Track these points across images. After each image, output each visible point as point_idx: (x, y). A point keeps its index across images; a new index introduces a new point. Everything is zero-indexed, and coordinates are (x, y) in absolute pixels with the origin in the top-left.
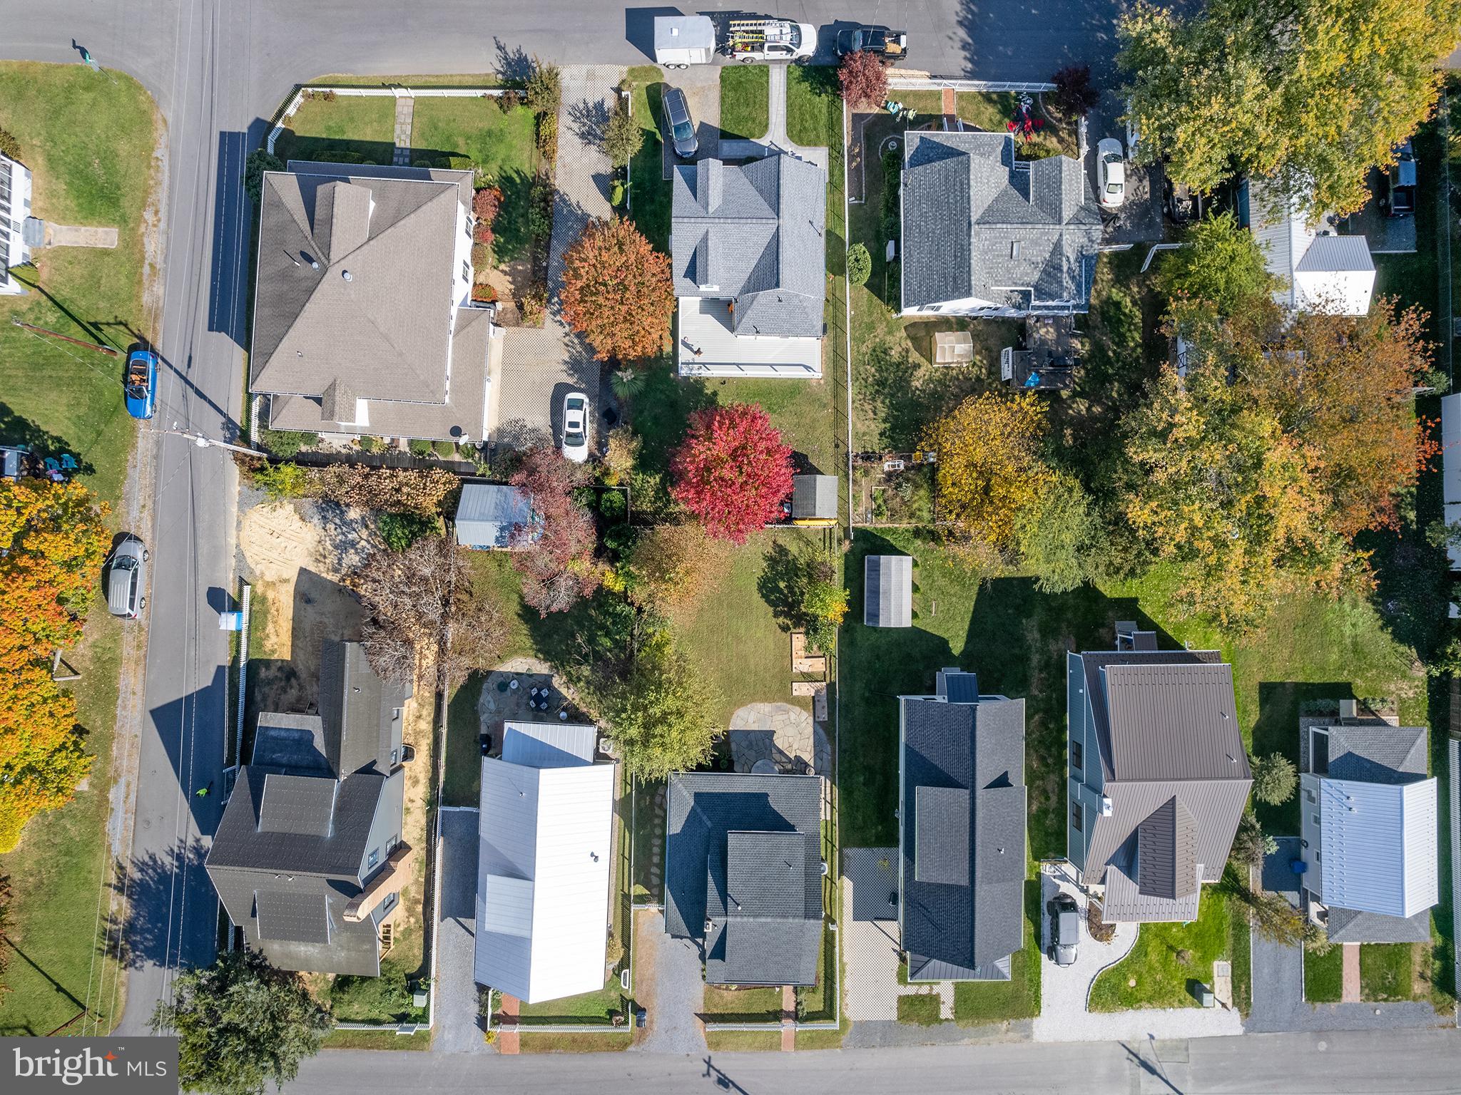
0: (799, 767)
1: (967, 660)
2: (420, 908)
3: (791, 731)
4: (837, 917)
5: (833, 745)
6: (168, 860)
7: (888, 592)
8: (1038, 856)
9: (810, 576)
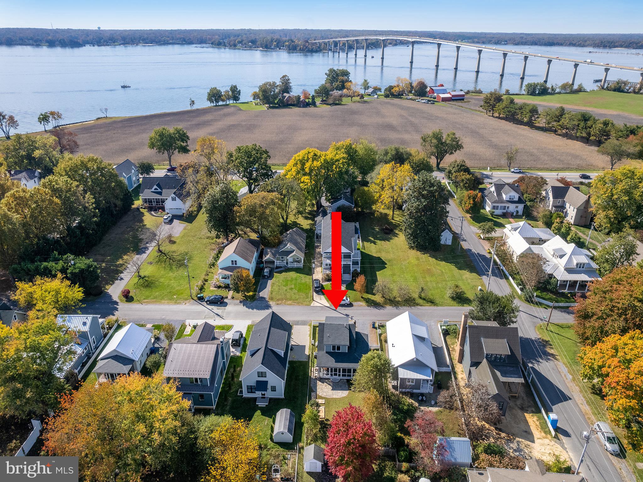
0: (322, 380)
1: (256, 408)
2: (450, 349)
3: (326, 390)
4: (312, 346)
5: (310, 386)
6: (541, 360)
7: (286, 419)
8: (241, 357)
9: (316, 436)
